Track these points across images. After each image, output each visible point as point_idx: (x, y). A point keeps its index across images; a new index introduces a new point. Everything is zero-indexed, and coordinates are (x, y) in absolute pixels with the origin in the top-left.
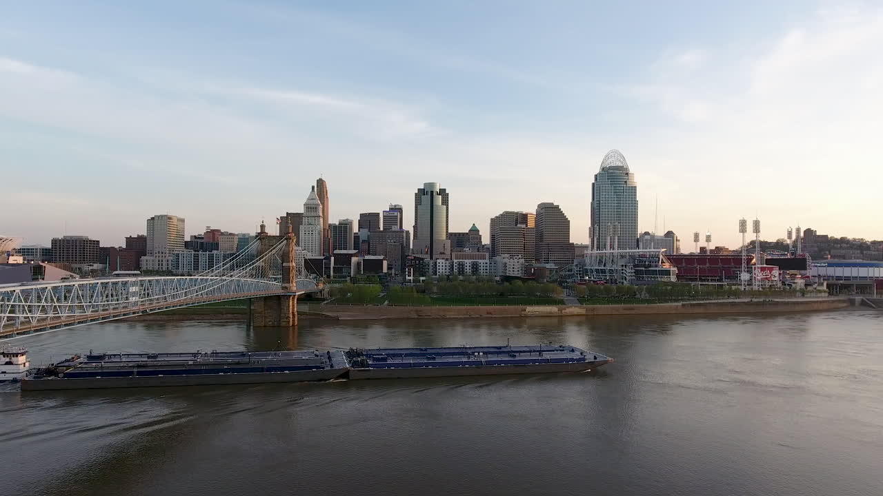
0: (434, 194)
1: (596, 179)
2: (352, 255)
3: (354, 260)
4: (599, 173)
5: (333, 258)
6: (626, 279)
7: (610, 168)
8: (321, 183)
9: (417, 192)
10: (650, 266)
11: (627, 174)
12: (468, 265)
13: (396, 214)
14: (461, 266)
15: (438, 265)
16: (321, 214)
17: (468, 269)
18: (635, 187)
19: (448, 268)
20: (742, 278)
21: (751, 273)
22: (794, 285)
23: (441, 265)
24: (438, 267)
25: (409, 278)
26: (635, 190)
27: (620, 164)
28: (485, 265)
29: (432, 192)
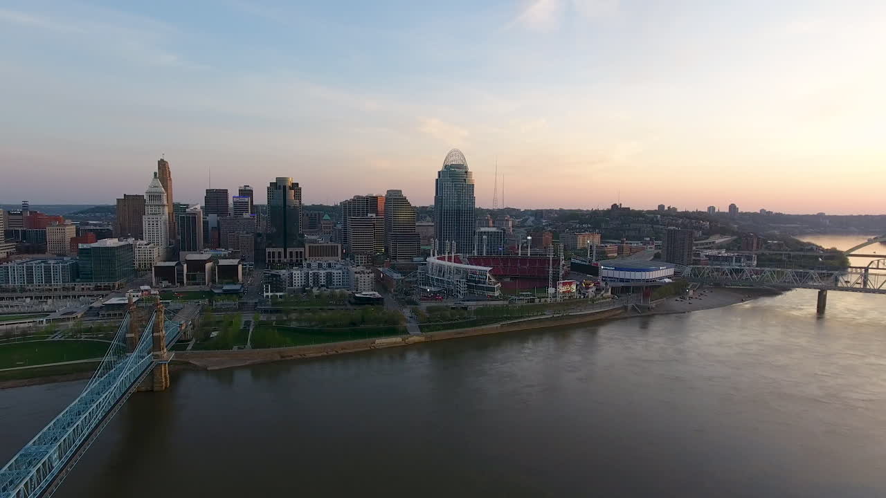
0: (287, 189)
1: (439, 176)
2: (205, 261)
3: (208, 265)
4: (442, 171)
5: (185, 266)
6: (460, 293)
7: (452, 166)
8: (163, 165)
9: (269, 186)
10: (479, 282)
11: (466, 172)
12: (322, 275)
13: (246, 200)
14: (316, 276)
15: (294, 276)
16: (165, 203)
17: (323, 281)
18: (473, 185)
19: (303, 278)
20: (549, 292)
21: (556, 288)
22: (587, 294)
23: (297, 276)
24: (294, 278)
25: (267, 294)
26: (473, 187)
27: (461, 163)
28: (338, 275)
29: (285, 187)
